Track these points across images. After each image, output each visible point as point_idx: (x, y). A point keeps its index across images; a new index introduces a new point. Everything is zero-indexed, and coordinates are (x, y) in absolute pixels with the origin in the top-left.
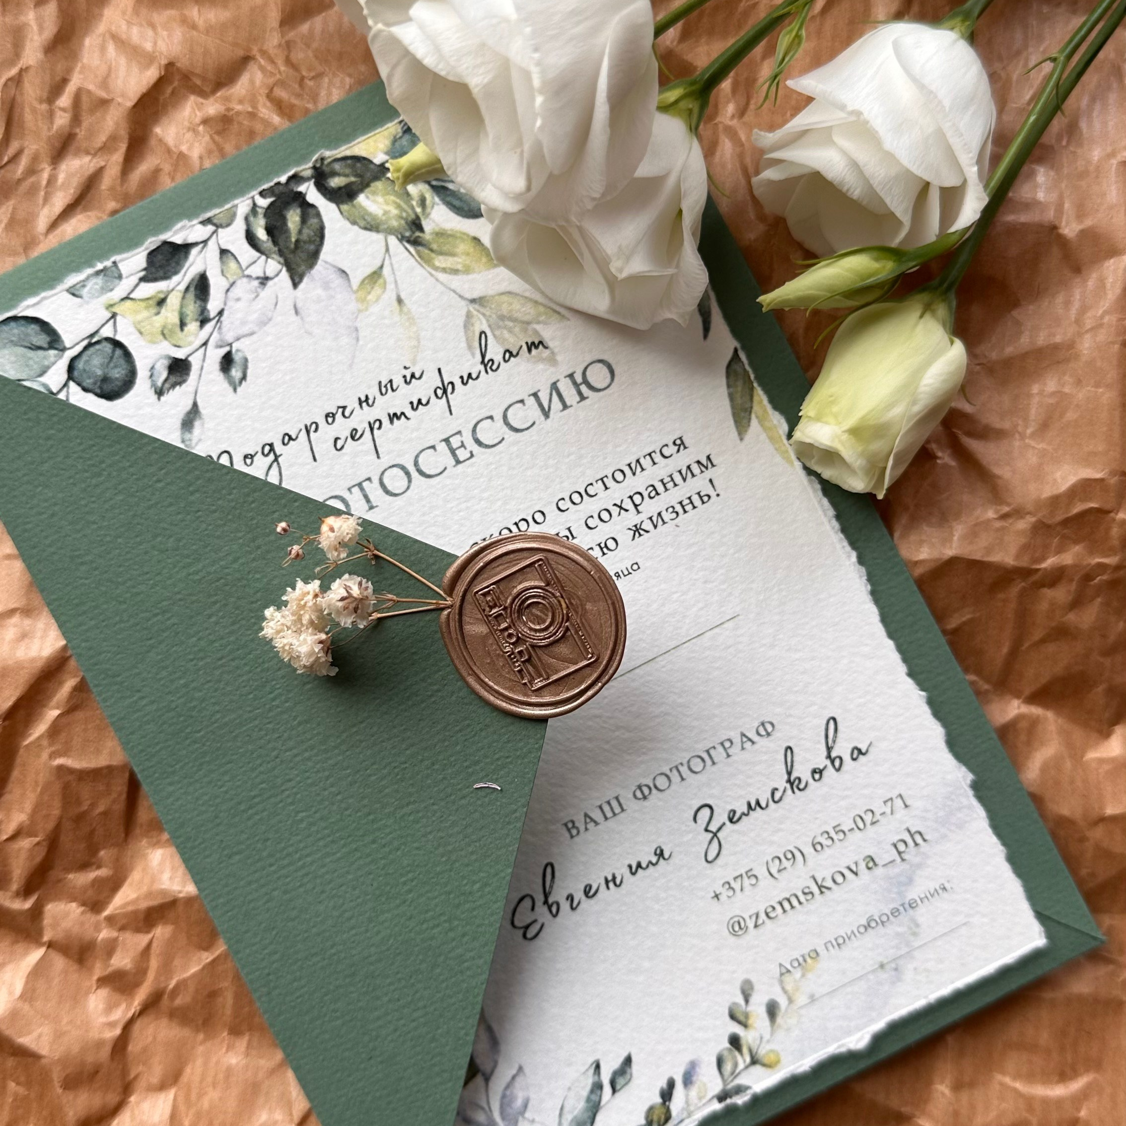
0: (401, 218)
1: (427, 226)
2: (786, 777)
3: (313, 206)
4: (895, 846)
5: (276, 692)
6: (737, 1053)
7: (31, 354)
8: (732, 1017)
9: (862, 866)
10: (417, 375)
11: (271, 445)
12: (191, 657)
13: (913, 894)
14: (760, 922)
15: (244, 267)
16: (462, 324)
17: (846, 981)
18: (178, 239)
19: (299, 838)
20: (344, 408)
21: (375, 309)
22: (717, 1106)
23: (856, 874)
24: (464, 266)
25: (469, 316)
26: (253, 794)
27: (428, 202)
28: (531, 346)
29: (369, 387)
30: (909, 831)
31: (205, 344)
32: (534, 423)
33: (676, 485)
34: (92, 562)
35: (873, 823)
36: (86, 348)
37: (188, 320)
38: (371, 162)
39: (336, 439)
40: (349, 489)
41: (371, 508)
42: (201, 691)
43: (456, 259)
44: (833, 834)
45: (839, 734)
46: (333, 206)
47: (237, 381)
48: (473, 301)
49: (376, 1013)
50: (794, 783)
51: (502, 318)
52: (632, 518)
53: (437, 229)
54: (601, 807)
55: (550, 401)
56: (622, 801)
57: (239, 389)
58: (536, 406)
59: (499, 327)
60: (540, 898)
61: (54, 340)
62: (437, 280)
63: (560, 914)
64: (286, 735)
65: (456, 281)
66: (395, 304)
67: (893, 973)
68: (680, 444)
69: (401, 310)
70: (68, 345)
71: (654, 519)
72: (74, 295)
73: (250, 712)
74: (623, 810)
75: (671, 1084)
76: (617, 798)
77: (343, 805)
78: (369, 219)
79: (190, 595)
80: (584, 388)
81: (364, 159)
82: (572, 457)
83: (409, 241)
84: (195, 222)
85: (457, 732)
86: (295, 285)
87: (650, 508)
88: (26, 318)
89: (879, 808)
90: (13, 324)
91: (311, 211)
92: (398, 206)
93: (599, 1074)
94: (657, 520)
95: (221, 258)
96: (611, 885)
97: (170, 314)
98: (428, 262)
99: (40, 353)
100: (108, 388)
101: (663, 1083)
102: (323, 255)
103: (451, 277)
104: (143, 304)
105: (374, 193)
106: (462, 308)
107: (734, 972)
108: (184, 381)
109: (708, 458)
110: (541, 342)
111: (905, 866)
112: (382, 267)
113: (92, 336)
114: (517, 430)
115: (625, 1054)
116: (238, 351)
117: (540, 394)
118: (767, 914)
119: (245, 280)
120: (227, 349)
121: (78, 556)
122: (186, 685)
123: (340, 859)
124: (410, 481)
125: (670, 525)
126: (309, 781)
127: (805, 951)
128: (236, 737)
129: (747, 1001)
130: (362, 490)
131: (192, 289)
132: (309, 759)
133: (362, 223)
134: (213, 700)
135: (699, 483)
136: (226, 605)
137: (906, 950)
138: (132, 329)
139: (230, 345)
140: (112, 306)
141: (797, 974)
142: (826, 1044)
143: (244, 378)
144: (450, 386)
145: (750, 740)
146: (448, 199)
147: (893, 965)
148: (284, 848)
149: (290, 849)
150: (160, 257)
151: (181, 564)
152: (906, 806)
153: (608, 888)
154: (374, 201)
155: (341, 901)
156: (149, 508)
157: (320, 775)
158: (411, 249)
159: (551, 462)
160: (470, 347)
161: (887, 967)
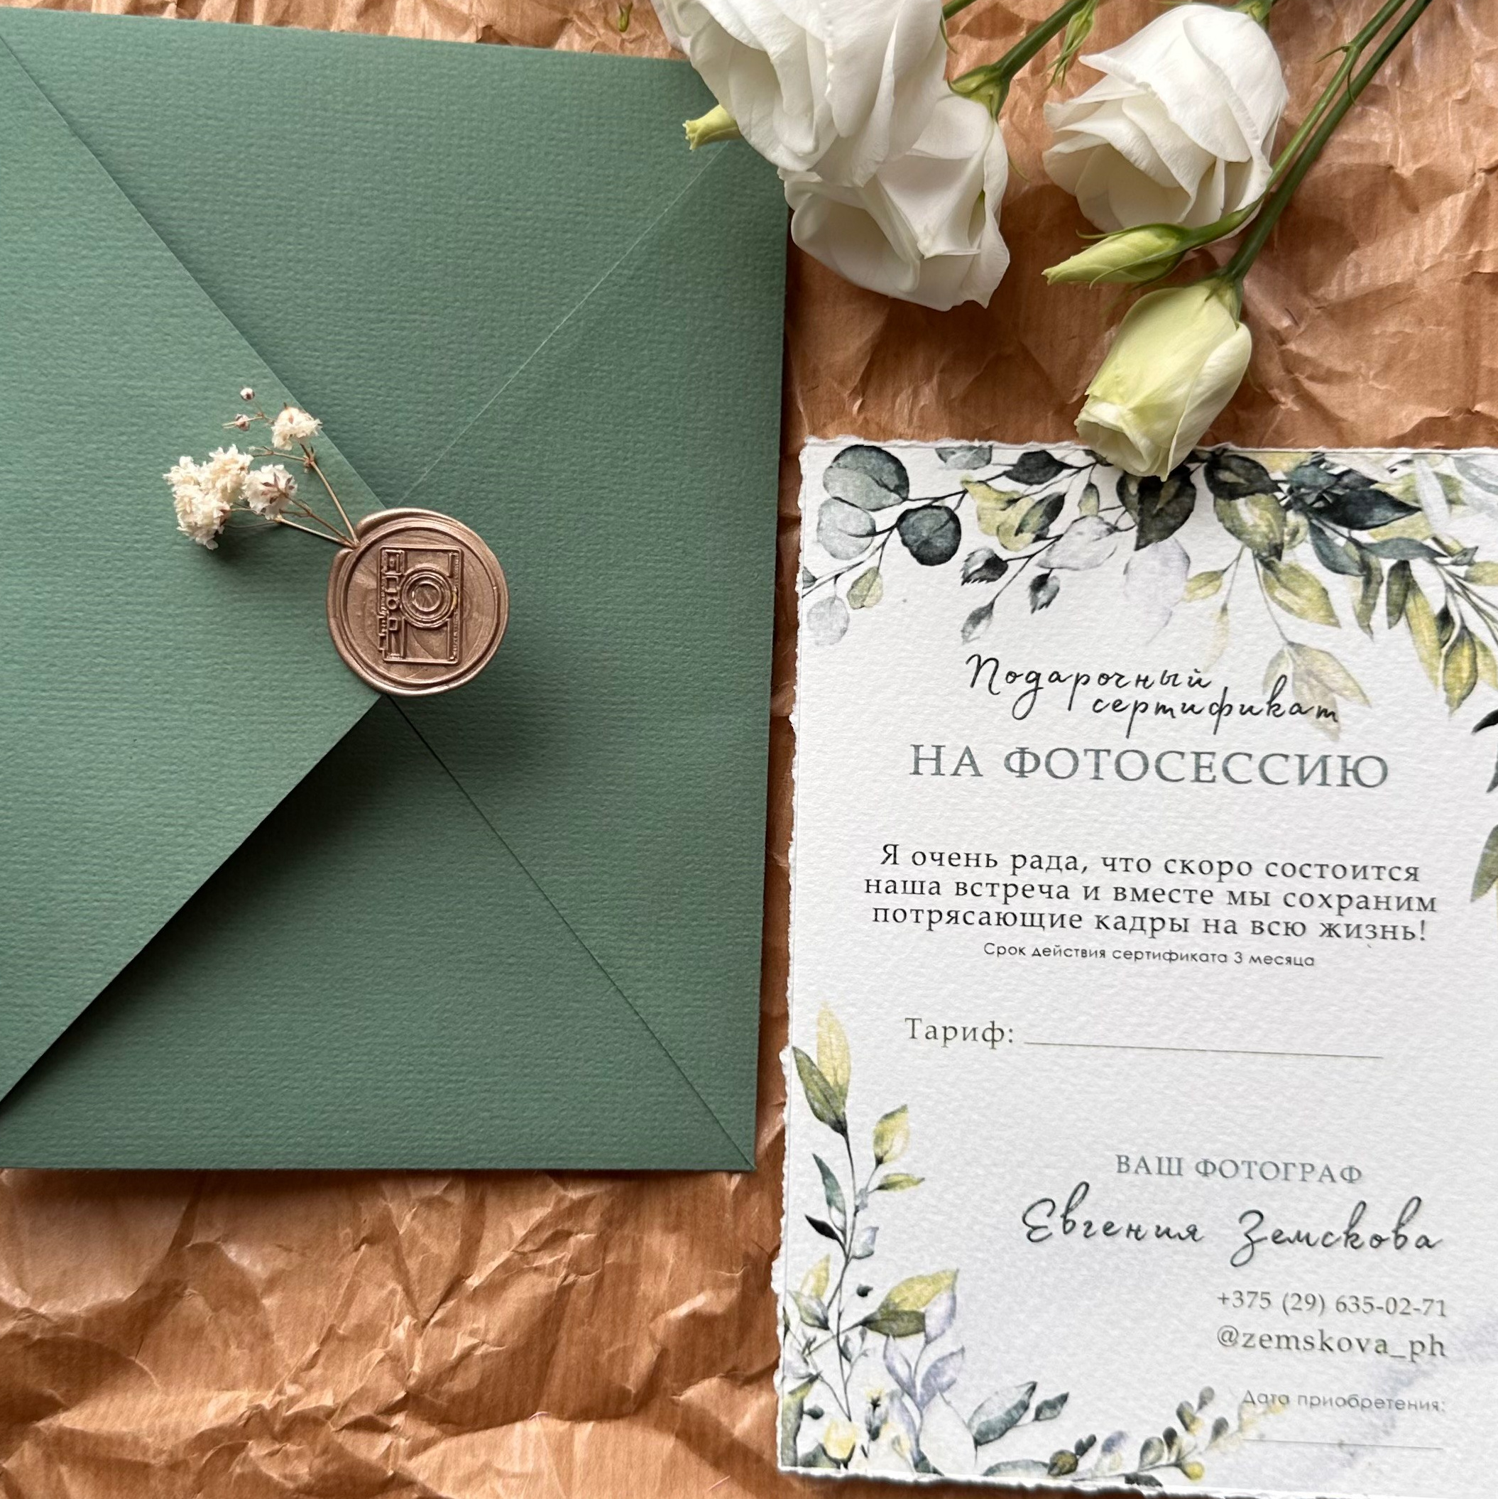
0: (1267, 537)
1: (1287, 557)
2: (1346, 1228)
3: (1193, 487)
4: (1412, 1343)
5: (144, 536)
6: (1166, 1448)
7: (876, 487)
8: (1180, 1414)
9: (1373, 1345)
10: (1203, 683)
11: (1038, 675)
12: (81, 460)
13: (1405, 1396)
14: (1250, 1344)
15: (1102, 507)
16: (1269, 659)
17: (1302, 1440)
18: (1057, 455)
19: (84, 679)
20: (1122, 677)
21: (1198, 604)
22: (1123, 1486)
23: (1363, 1349)
24: (1301, 609)
25: (1280, 655)
26: (65, 616)
27: (1299, 536)
28: (1323, 712)
29: (1154, 671)
30: (1432, 1337)
31: (1030, 557)
32: (1286, 782)
33: (1388, 908)
34: (37, 322)
35: (1403, 1313)
36: (925, 507)
37: (1028, 528)
38: (1267, 474)
39: (1099, 701)
40: (1086, 751)
41: (1097, 778)
42: (71, 496)
43: (1296, 599)
44: (1361, 1303)
45: (1416, 1217)
46: (1211, 496)
47: (1039, 604)
48: (1291, 644)
49: (66, 877)
50: (1351, 1238)
51: (1310, 673)
52: (1330, 916)
53: (1294, 564)
54: (1160, 1160)
55: (1313, 770)
56: (1183, 1165)
57: (1037, 612)
58: (1297, 768)
59: (1302, 680)
60: (1061, 1209)
61: (902, 486)
62: (1269, 608)
63: (1071, 1234)
64: (130, 580)
65: (1285, 619)
66: (1219, 610)
67: (1348, 1457)
68: (1413, 874)
69: (1221, 618)
70: (911, 496)
71: (1351, 928)
72: (940, 456)
73: (107, 540)
74: (1179, 1173)
75: (1092, 1441)
76: (1179, 1160)
77: (147, 672)
78: (1237, 523)
79: (114, 404)
80: (1350, 776)
81: (1263, 468)
82: (1305, 832)
83: (1261, 561)
84: (1081, 447)
85: (294, 662)
86: (1138, 548)
87: (1353, 916)
88: (888, 454)
89: (1416, 1301)
90: (874, 454)
91: (1190, 491)
92: (1270, 526)
93: (1030, 1395)
94: (1354, 931)
95: (1086, 490)
96: (1132, 1234)
97: (1014, 516)
98: (1270, 588)
99: (884, 491)
100: (924, 551)
101: (1084, 1438)
102: (1177, 534)
103: (1284, 612)
104: (995, 495)
105: (1254, 503)
106: (1278, 644)
107: (1202, 1375)
108: (994, 580)
109: (1432, 901)
110: (1333, 714)
111: (1412, 1367)
112: (1225, 571)
113: (936, 499)
114: (1267, 780)
115: (1064, 1392)
116: (1055, 577)
117: (1306, 759)
118: (1261, 1340)
119: (1096, 520)
120: (1046, 571)
121: (26, 309)
122: (59, 483)
123: (114, 718)
124: (1144, 772)
125: (1361, 943)
126: (128, 633)
127: (1278, 1393)
128: (79, 556)
129: (1200, 1407)
130: (1097, 757)
131: (1045, 503)
132: (138, 613)
133: (1229, 524)
134: (78, 511)
135: (1411, 919)
136: (142, 432)
137: (1373, 1443)
138: (974, 511)
139: (1052, 569)
140: (968, 482)
141: (1260, 1408)
142: (1252, 1486)
143: (1047, 604)
144: (1227, 709)
145: (1331, 1176)
146: (1320, 542)
147: (1352, 1450)
148: (64, 682)
149: (71, 686)
150: (1032, 461)
151: (123, 373)
152: (1443, 1315)
153: (1128, 1235)
154: (1251, 511)
155: (93, 757)
156: (124, 305)
157: (141, 633)
158: (1261, 569)
159: (1284, 825)
160: (1265, 683)
161: (1345, 1448)
